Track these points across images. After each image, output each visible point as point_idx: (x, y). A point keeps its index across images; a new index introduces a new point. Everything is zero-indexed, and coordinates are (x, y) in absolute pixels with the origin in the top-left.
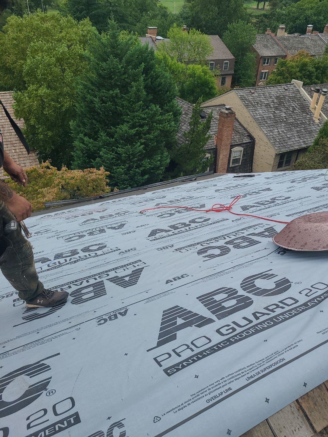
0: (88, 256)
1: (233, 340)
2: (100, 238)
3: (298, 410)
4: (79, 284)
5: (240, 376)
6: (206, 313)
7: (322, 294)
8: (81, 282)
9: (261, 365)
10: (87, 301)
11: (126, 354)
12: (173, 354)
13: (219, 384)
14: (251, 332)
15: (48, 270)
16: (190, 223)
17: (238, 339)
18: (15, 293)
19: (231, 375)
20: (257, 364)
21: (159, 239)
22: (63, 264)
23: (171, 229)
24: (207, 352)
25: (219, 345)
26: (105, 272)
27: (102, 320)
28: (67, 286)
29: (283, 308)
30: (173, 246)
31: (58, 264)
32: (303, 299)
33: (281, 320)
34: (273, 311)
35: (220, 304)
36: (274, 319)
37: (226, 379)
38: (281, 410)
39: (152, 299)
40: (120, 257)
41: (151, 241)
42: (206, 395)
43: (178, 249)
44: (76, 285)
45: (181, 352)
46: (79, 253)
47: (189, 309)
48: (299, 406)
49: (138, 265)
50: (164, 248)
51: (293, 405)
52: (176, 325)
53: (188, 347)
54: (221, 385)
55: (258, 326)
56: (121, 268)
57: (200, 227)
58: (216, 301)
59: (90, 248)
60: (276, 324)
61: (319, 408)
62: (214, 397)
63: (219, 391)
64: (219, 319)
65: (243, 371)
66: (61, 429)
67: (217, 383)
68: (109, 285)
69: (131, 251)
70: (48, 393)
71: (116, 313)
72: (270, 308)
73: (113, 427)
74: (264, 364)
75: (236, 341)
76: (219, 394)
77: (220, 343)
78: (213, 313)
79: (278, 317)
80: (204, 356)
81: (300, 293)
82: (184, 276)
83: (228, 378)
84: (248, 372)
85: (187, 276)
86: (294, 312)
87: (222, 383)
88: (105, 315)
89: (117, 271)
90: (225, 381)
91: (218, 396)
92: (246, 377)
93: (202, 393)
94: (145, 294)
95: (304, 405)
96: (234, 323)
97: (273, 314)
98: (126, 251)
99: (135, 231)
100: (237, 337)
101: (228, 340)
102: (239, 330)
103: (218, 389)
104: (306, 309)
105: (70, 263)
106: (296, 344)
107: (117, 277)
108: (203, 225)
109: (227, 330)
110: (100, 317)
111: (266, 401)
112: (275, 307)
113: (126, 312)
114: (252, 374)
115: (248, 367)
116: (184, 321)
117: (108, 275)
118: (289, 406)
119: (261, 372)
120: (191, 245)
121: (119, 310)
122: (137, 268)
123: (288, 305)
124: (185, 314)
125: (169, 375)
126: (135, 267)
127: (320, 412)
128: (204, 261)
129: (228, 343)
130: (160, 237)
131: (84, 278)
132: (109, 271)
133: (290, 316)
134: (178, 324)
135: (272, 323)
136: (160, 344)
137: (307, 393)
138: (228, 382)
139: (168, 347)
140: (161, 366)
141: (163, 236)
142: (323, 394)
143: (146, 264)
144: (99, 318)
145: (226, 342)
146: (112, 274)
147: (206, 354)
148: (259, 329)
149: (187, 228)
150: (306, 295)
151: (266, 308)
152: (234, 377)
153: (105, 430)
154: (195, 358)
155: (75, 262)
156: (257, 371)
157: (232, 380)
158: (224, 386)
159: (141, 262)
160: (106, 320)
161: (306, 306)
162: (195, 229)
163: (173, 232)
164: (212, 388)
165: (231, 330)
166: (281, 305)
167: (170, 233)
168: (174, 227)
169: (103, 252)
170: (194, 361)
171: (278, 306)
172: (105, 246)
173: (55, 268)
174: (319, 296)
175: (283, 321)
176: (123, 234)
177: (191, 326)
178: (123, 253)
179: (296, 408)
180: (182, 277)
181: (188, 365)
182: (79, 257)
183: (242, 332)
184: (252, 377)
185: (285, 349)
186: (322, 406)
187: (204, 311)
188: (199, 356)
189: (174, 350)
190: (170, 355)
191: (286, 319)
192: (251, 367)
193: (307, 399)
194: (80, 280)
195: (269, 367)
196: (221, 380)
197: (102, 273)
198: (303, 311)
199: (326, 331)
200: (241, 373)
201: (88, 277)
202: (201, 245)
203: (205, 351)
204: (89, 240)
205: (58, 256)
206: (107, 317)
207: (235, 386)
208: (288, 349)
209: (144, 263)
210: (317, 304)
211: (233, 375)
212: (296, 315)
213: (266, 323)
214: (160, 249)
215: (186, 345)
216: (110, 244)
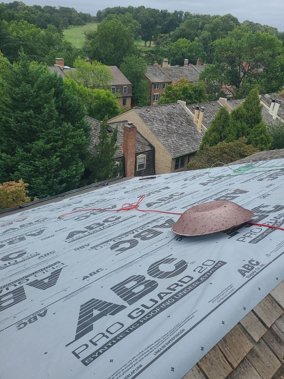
0: (8, 265)
1: (142, 321)
2: (20, 246)
3: (199, 372)
5: (149, 352)
6: (118, 301)
7: (211, 270)
8: (0, 290)
9: (166, 338)
10: (7, 308)
11: (46, 353)
12: (90, 344)
13: (131, 363)
14: (157, 311)
16: (103, 223)
17: (146, 319)
19: (141, 353)
20: (163, 338)
21: (76, 240)
23: (86, 230)
24: (120, 336)
25: (130, 328)
26: (25, 277)
27: (21, 325)
29: (181, 286)
30: (89, 245)
32: (196, 276)
33: (180, 296)
34: (174, 290)
35: (131, 291)
36: (175, 297)
37: (137, 357)
38: (185, 375)
39: (70, 296)
40: (40, 261)
41: (68, 242)
42: (120, 376)
43: (94, 247)
45: (97, 341)
47: (104, 300)
48: (199, 368)
49: (57, 267)
50: (81, 248)
51: (194, 369)
52: (93, 317)
53: (104, 335)
54: (133, 364)
55: (163, 305)
56: (40, 271)
57: (113, 225)
58: (127, 289)
59: (10, 257)
60: (176, 300)
61: (216, 367)
62: (127, 377)
63: (131, 370)
64: (130, 304)
65: (151, 347)
67: (129, 363)
68: (28, 290)
69: (50, 254)
71: (36, 315)
72: (172, 287)
74: (168, 338)
75: (145, 321)
76: (131, 372)
77: (131, 326)
78: (125, 300)
79: (178, 295)
80: (118, 341)
81: (194, 271)
82: (99, 271)
83: (139, 356)
84: (155, 347)
85: (102, 270)
86: (190, 288)
87: (134, 362)
88: (25, 319)
89: (37, 275)
90: (136, 360)
91: (131, 374)
92: (154, 352)
93: (117, 375)
94: (64, 292)
95: (203, 367)
96: (143, 305)
97: (174, 293)
98: (45, 255)
99: (53, 236)
100: (146, 318)
101: (138, 322)
102: (147, 311)
103: (130, 368)
104: (200, 284)
106: (193, 315)
107: (37, 280)
108: (115, 223)
109: (137, 313)
110: (20, 322)
111: (171, 371)
112: (175, 286)
113: (45, 312)
114: (158, 348)
115: (155, 343)
117: (28, 280)
118: (191, 370)
119: (166, 345)
120: (105, 242)
121: (38, 312)
122: (56, 269)
123: (186, 283)
124: (100, 305)
125: (86, 364)
126: (54, 268)
127: (217, 370)
128: (116, 255)
129: (138, 325)
130: (77, 238)
131: (4, 287)
132: (29, 276)
133: (187, 291)
134: (94, 315)
135: (174, 300)
136: (77, 337)
137: (205, 356)
138: (139, 359)
139: (85, 339)
140: (79, 357)
141: (79, 237)
142: (217, 353)
143: (64, 264)
144: (18, 323)
145: (136, 324)
146: (32, 279)
147: (119, 338)
148: (163, 307)
149: (101, 227)
150: (199, 272)
151: (169, 288)
152: (143, 354)
154: (110, 344)
156: (162, 345)
157: (142, 357)
158: (135, 364)
159: (60, 263)
160: (25, 324)
161: (199, 282)
162: (108, 227)
163: (89, 233)
164: (125, 368)
165: (140, 313)
166: (180, 283)
167: (86, 233)
168: (90, 228)
169: (23, 259)
170: (109, 347)
171: (178, 285)
172: (25, 253)
174: (209, 272)
175: (182, 297)
176: (42, 240)
177: (106, 315)
178: (42, 257)
179: (197, 371)
180: (98, 271)
181: (104, 351)
183: (150, 313)
184: (158, 351)
185: (184, 321)
186: (218, 364)
187: (117, 300)
188: (113, 341)
189: (91, 341)
190: (87, 346)
191: (185, 295)
192: (158, 342)
193: (205, 361)
195: (172, 339)
196: (133, 359)
197: (22, 279)
198: (197, 285)
199: (215, 299)
200: (150, 350)
201: (8, 285)
202: (114, 241)
203: (118, 336)
204: (9, 248)
206: (26, 321)
207: (144, 363)
208: (186, 320)
210: (207, 278)
211: (143, 353)
212: (192, 290)
213: (168, 301)
214: (77, 249)
215: (102, 333)
216: (30, 251)
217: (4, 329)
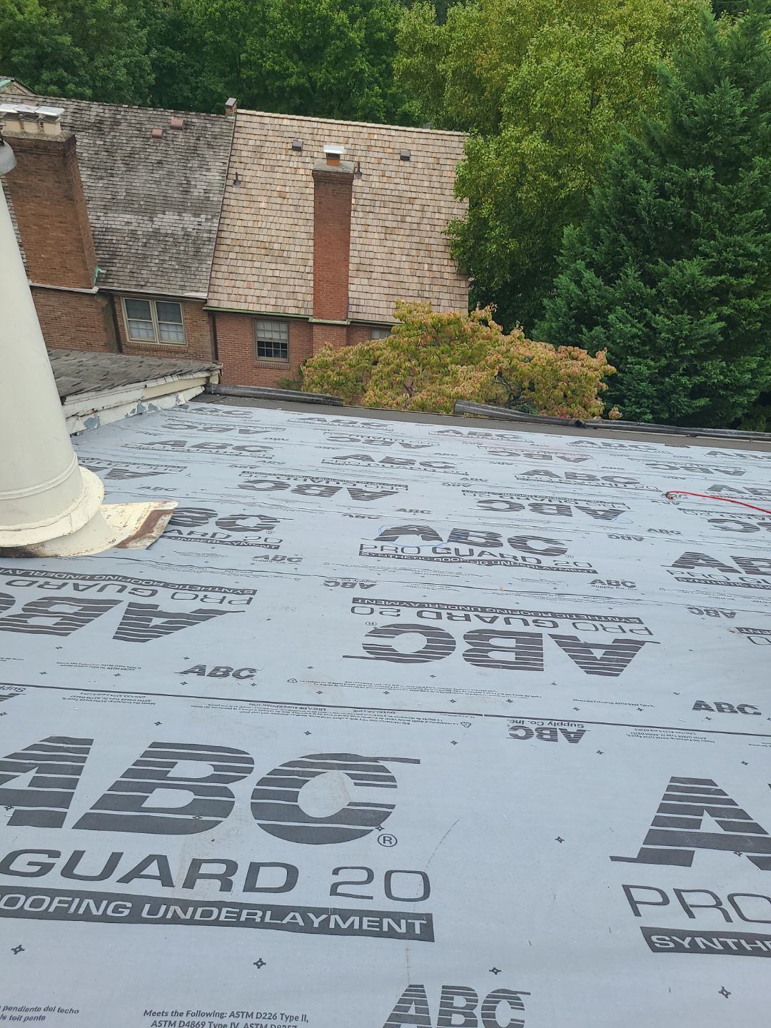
0: (521, 561)
2: (555, 527)
4: (488, 620)
8: (492, 615)
10: (498, 667)
11: (560, 840)
12: (673, 897)
15: (432, 559)
18: (360, 584)
21: (700, 581)
22: (465, 558)
23: (736, 567)
24: (766, 943)
26: (550, 614)
27: (522, 730)
28: (462, 613)
30: (733, 614)
31: (453, 554)
39: (650, 732)
40: (593, 591)
41: (677, 578)
43: (747, 629)
44: (481, 618)
45: (697, 906)
46: (502, 545)
47: (741, 806)
49: (631, 631)
50: (708, 612)
53: (718, 904)
56: (589, 619)
59: (529, 543)
66: (392, 934)
68: (551, 650)
69: (622, 586)
70: (382, 837)
71: (557, 727)
73: (498, 997)
80: (758, 952)
82: (747, 709)
85: (755, 713)
88: (531, 720)
89: (579, 624)
94: (633, 710)
98: (609, 583)
99: (641, 539)
105: (479, 561)
107: (575, 638)
110: (518, 720)
113: (580, 734)
116: (719, 830)
117: (555, 625)
121: (564, 723)
122: (629, 636)
125: (652, 946)
126: (624, 632)
130: (705, 578)
131: (502, 611)
132: (561, 616)
134: (703, 829)
139: (666, 876)
140: (637, 913)
141: (711, 579)
143: (651, 634)
144: (515, 719)
146: (565, 628)
147: (764, 949)
153: (482, 993)
154: (730, 941)
155: (490, 563)
159: (641, 627)
160: (529, 734)
163: (742, 579)
167: (734, 577)
168: (747, 565)
169: (556, 565)
170: (727, 950)
172: (563, 552)
173: (446, 561)
176: (610, 536)
177: (738, 851)
178: (600, 585)
180: (742, 709)
181: (709, 950)
182: (502, 555)
188: (743, 942)
189: (678, 893)
190: (666, 901)
194: (492, 610)
197: (544, 615)
201: (510, 612)
203: (762, 938)
204: (531, 521)
205: (458, 536)
206: (533, 727)
209: (649, 631)
214: (697, 612)
215: (715, 897)
216: (578, 552)
217: (482, 715)
